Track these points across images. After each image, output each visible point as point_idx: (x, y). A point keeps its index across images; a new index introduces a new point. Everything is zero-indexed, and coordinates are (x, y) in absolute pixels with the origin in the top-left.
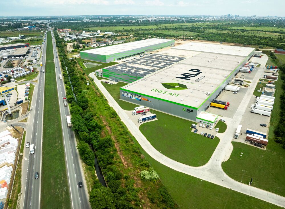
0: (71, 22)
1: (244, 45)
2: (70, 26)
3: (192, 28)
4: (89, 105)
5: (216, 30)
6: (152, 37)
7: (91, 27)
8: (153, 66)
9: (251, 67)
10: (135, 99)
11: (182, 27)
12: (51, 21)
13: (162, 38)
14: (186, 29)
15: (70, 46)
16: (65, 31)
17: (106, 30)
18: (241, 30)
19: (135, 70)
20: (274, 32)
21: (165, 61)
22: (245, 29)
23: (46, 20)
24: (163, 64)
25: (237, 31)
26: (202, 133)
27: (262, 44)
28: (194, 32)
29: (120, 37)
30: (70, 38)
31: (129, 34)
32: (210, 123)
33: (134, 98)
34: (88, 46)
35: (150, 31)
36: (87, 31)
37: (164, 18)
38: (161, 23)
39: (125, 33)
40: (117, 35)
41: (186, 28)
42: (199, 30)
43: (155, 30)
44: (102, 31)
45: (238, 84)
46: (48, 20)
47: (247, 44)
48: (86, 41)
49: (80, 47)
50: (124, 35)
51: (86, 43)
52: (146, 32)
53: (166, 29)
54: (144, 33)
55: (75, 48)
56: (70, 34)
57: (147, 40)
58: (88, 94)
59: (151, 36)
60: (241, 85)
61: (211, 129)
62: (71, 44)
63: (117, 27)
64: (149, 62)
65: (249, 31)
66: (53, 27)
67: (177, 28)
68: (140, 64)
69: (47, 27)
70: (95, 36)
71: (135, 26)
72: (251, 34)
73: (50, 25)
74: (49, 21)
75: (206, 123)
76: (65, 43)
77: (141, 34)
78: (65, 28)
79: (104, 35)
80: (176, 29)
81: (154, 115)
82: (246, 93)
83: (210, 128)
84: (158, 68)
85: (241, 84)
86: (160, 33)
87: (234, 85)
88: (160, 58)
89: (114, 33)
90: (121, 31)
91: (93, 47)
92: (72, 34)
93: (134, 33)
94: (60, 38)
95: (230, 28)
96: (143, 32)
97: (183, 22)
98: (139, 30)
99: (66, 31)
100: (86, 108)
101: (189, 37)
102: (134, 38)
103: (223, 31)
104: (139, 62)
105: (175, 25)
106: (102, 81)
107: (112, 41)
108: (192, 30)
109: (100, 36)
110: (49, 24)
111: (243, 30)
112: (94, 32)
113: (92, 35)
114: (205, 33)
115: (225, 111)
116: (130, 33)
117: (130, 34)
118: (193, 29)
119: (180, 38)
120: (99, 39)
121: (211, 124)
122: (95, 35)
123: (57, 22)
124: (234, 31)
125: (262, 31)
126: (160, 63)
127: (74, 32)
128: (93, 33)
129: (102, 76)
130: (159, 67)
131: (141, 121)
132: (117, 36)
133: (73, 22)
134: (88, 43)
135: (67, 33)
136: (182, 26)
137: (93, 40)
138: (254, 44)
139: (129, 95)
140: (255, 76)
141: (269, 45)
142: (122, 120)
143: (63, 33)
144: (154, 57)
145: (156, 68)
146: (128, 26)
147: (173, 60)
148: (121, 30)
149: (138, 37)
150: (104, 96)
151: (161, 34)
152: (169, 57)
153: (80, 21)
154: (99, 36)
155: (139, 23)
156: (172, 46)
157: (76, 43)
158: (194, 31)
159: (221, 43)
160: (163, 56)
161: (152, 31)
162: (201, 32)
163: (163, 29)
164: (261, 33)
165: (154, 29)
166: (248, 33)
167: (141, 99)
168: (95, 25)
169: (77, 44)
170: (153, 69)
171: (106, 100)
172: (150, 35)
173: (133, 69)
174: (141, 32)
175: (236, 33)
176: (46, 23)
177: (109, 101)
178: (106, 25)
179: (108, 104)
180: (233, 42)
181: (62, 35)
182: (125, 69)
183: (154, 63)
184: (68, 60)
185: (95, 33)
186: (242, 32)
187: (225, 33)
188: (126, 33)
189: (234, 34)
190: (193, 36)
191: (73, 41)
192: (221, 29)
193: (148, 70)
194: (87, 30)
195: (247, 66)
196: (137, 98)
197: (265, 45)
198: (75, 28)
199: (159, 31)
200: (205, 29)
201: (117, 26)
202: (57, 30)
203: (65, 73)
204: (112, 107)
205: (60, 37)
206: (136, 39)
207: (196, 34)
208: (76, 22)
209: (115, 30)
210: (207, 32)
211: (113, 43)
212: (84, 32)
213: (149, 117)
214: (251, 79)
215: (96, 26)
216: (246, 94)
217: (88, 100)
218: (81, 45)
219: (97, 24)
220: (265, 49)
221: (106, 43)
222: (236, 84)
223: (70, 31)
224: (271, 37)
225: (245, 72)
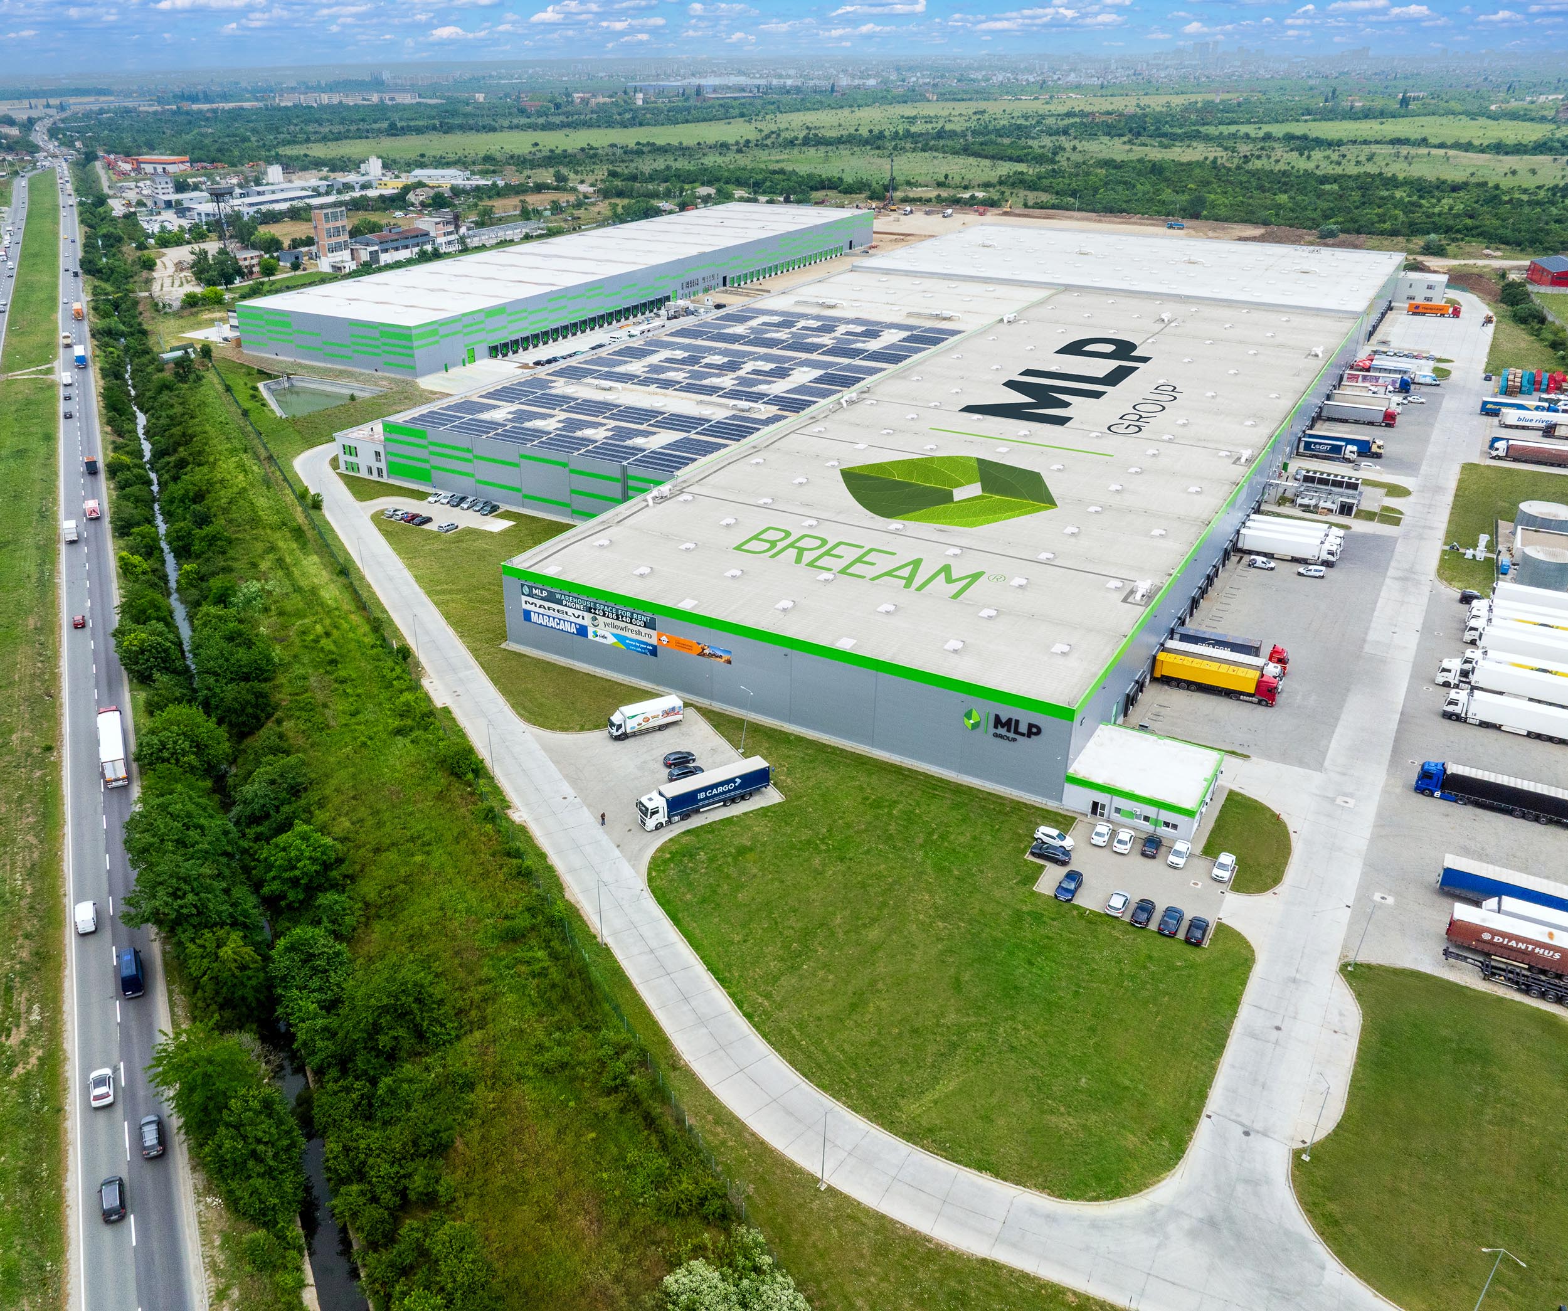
0: (195, 107)
1: (1326, 238)
2: (189, 137)
3: (974, 132)
4: (283, 697)
5: (1130, 142)
6: (724, 197)
7: (325, 139)
8: (733, 394)
9: (1394, 382)
10: (611, 640)
11: (913, 129)
12: (62, 108)
13: (787, 201)
14: (941, 143)
15: (179, 266)
16: (149, 168)
17: (423, 156)
18: (1289, 137)
19: (613, 424)
20: (1499, 148)
21: (814, 356)
22: (1313, 134)
23: (33, 102)
24: (802, 376)
25: (1262, 149)
26: (1117, 902)
27: (1436, 229)
28: (993, 157)
29: (514, 201)
30: (181, 210)
31: (572, 176)
32: (1165, 815)
33: (604, 632)
34: (295, 267)
35: (711, 160)
36: (294, 165)
37: (792, 72)
38: (779, 109)
39: (547, 176)
40: (495, 185)
41: (941, 134)
42: (1023, 141)
43: (740, 151)
44: (394, 161)
45: (1322, 504)
46: (43, 102)
47: (1343, 231)
48: (286, 232)
49: (239, 272)
50: (540, 188)
51: (286, 243)
52: (682, 164)
53: (814, 140)
54: (668, 168)
55: (210, 283)
56: (181, 187)
57: (690, 215)
58: (273, 613)
59: (719, 191)
60: (1349, 514)
61: (1181, 861)
62: (184, 253)
63: (491, 135)
64: (707, 366)
65: (1340, 143)
66: (70, 144)
67: (881, 136)
68: (646, 382)
69: (34, 149)
70: (346, 197)
71: (610, 124)
72: (1358, 163)
73: (52, 133)
74: (48, 106)
75: (1138, 817)
76: (142, 247)
77: (651, 178)
78: (152, 148)
79: (407, 189)
80: (875, 141)
81: (757, 763)
82: (1391, 572)
83: (1172, 858)
84: (773, 410)
85: (1346, 509)
86: (777, 167)
87: (1297, 512)
88: (782, 335)
89: (473, 173)
90: (521, 162)
91: (329, 270)
92: (196, 187)
93: (601, 172)
94: (114, 213)
95: (1222, 128)
96: (660, 164)
97: (913, 96)
98: (639, 153)
99: (160, 170)
100: (257, 718)
101: (966, 188)
102: (603, 207)
103: (1178, 150)
104: (636, 367)
105: (870, 118)
106: (382, 512)
107: (457, 227)
108: (977, 147)
109: (381, 196)
111: (1305, 137)
112: (343, 170)
113: (328, 193)
114: (1065, 163)
115: (1261, 711)
116: (576, 172)
117: (579, 177)
118: (981, 139)
119: (906, 200)
120: (375, 217)
121: (1175, 827)
122: (348, 187)
123: (102, 111)
124: (1244, 149)
125: (1424, 142)
126: (781, 373)
127: (209, 176)
128: (332, 175)
129: (380, 471)
130: (777, 400)
131: (662, 817)
132: (495, 192)
133: (205, 107)
134: (296, 244)
135: (164, 179)
136: (912, 120)
137: (331, 225)
138: (1387, 226)
139: (572, 616)
140: (1431, 449)
141: (1480, 234)
142: (518, 815)
143: (137, 181)
144: (739, 329)
145: (759, 406)
146: (566, 131)
147: (873, 345)
148: (517, 152)
149: (630, 196)
150: (390, 622)
151: (782, 172)
152: (842, 329)
153: (257, 99)
154: (371, 193)
155: (635, 111)
156: (857, 249)
157: (212, 247)
158: (990, 150)
159: (1171, 227)
160: (802, 323)
161: (720, 160)
162: (1040, 159)
163: (791, 143)
164: (1417, 156)
165: (731, 141)
166: (1335, 157)
167: (654, 641)
168: (353, 128)
169: (223, 252)
170: (734, 417)
171: (405, 653)
172: (710, 183)
173: (599, 420)
174: (647, 165)
175: (1259, 157)
176: (31, 122)
177: (423, 659)
178: (421, 123)
179: (416, 687)
180: (1249, 219)
181: (132, 195)
182: (544, 417)
183: (741, 373)
184: (153, 361)
185: (352, 178)
186: (1295, 154)
187: (1189, 164)
188: (552, 171)
189: (1250, 166)
190: (986, 185)
191: (198, 235)
192: (1164, 135)
193: (702, 421)
194: (297, 158)
195: (1365, 378)
196: (629, 635)
197: (1458, 231)
198: (219, 150)
199: (763, 155)
200: (1063, 138)
201: (493, 129)
202: (98, 165)
203: (126, 459)
204: (446, 710)
205: (117, 208)
206: (620, 210)
207: (1005, 168)
208: (229, 111)
209: (481, 154)
210: (1076, 157)
211: (462, 240)
212: (275, 173)
213: (722, 784)
214: (1408, 466)
215: (362, 135)
216: (1388, 581)
217: (269, 660)
218: (252, 258)
219: (363, 120)
220: (1463, 262)
221: (416, 240)
222: (1308, 506)
223: (182, 167)
224: (1485, 184)
225: (1356, 422)
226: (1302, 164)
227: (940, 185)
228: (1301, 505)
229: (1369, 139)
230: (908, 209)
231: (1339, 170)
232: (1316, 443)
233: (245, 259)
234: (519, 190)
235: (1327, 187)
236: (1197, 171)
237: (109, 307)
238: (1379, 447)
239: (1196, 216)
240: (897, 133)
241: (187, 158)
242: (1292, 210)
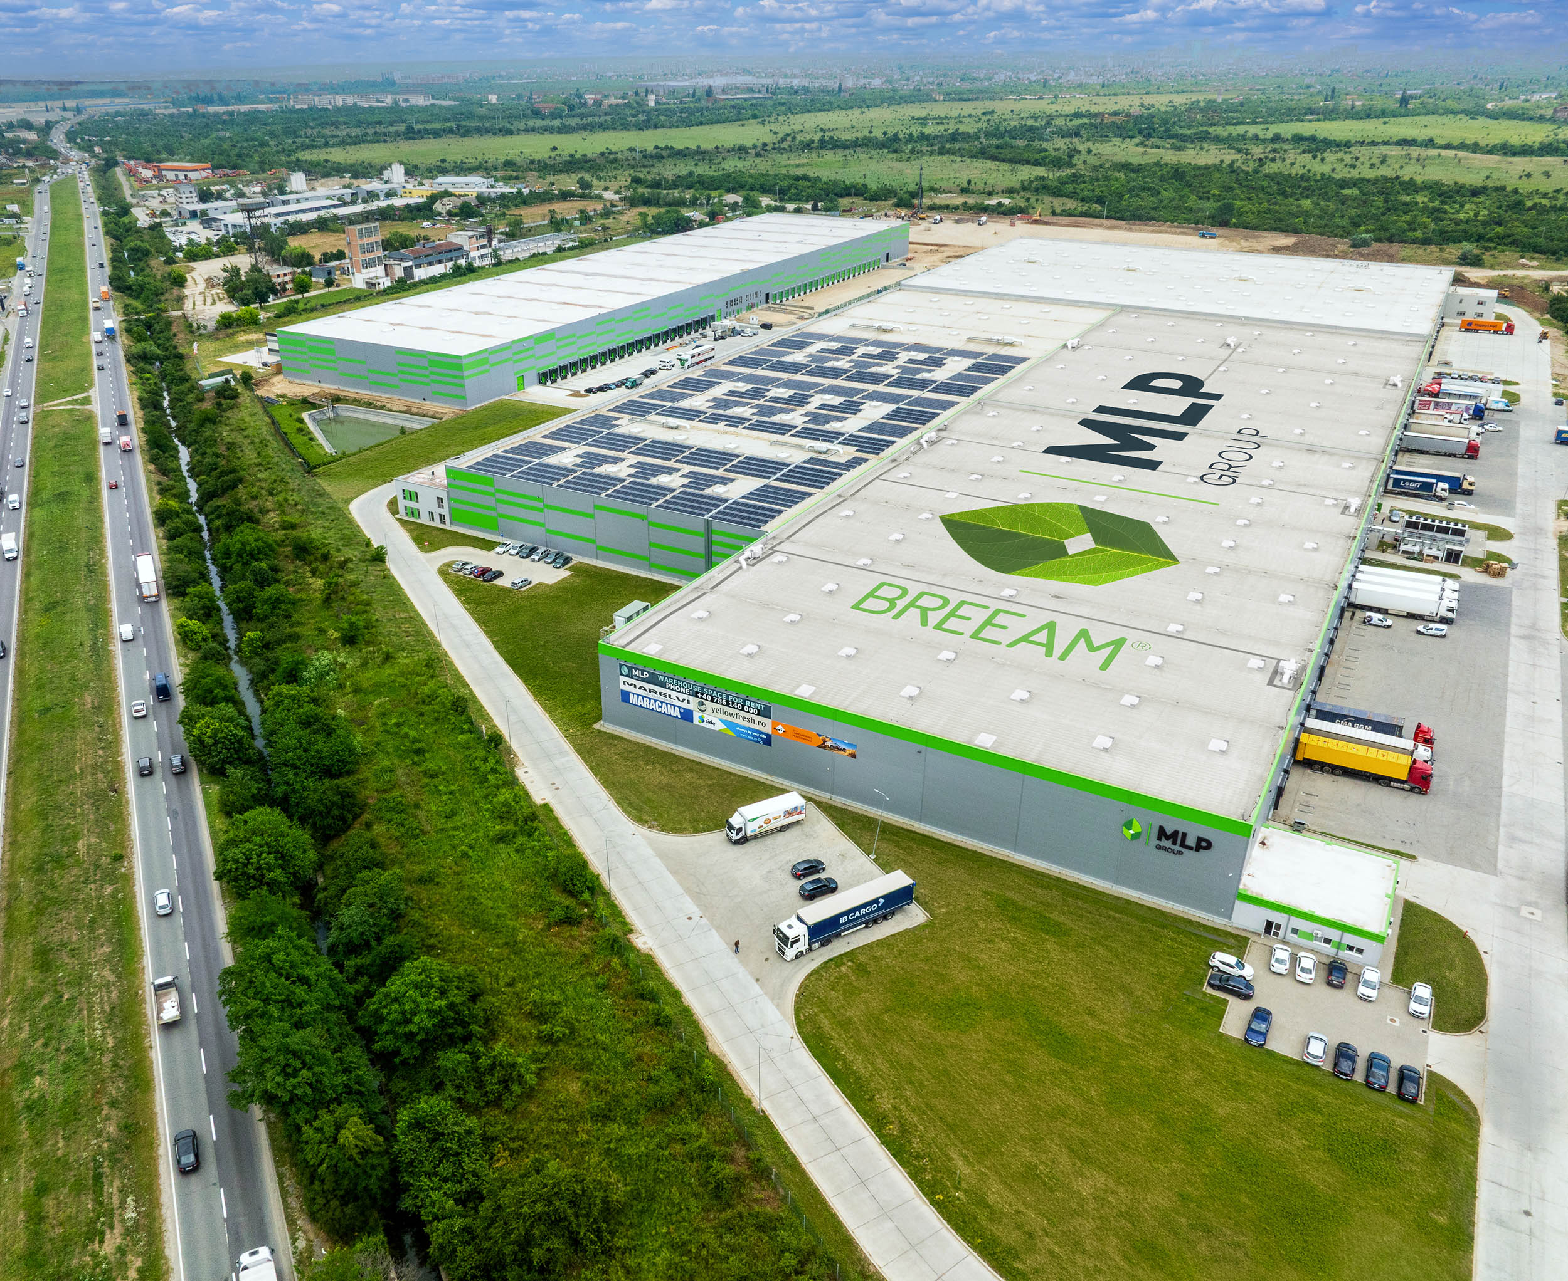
0: (211, 109)
1: (1359, 248)
2: (207, 142)
3: (987, 134)
4: (369, 794)
5: (1142, 144)
6: (753, 207)
7: (343, 143)
8: (806, 434)
10: (721, 727)
11: (927, 131)
12: (78, 111)
13: (815, 209)
14: (957, 146)
15: (210, 282)
16: (170, 175)
17: (443, 161)
18: (1298, 139)
19: (687, 468)
20: (1506, 150)
21: (881, 388)
22: (1320, 135)
23: (49, 104)
25: (1274, 151)
26: (1318, 1049)
27: (1467, 237)
28: (1011, 161)
29: (542, 210)
30: (207, 221)
31: (595, 182)
33: (711, 718)
34: (329, 283)
35: (732, 164)
36: (316, 172)
37: (797, 71)
38: (791, 109)
39: (569, 182)
40: (520, 193)
41: (954, 137)
42: (1036, 143)
43: (758, 155)
44: (416, 167)
45: (1426, 551)
46: (59, 103)
47: (1374, 240)
48: (315, 244)
49: (272, 290)
50: (565, 196)
51: (317, 256)
52: (702, 169)
53: (829, 143)
54: (691, 174)
55: (245, 302)
56: (205, 196)
57: (725, 228)
59: (746, 200)
60: (1456, 561)
61: (1372, 993)
62: (215, 267)
63: (509, 138)
65: (1348, 144)
66: (88, 148)
67: (895, 138)
69: (54, 154)
70: (374, 206)
71: (625, 126)
72: (1373, 165)
73: (71, 137)
74: (65, 109)
75: (1318, 939)
76: (170, 261)
77: (675, 185)
78: (171, 152)
79: (433, 198)
80: (890, 144)
81: (900, 879)
82: (1514, 630)
83: (1362, 990)
85: (1453, 556)
86: (800, 172)
87: (1401, 559)
88: (844, 363)
89: (497, 180)
90: (544, 168)
91: (363, 286)
92: (220, 196)
93: (624, 179)
94: (139, 224)
95: (1230, 128)
96: (682, 169)
97: (919, 95)
98: (659, 157)
99: (181, 177)
101: (991, 194)
102: (632, 216)
103: (1191, 152)
104: (700, 401)
105: (882, 119)
106: (449, 565)
107: (490, 240)
108: (994, 151)
109: (408, 206)
110: (66, 127)
111: (1313, 139)
112: (365, 176)
113: (353, 202)
114: (1081, 166)
116: (599, 178)
117: (603, 184)
118: (997, 142)
119: (933, 208)
120: (405, 229)
121: (1360, 951)
122: (372, 195)
123: (118, 114)
124: (1257, 151)
125: (1430, 143)
126: (852, 408)
127: (232, 184)
128: (355, 182)
129: (442, 518)
130: (853, 440)
131: (802, 946)
132: (521, 200)
133: (221, 109)
134: (327, 258)
135: (187, 189)
136: (923, 121)
137: (365, 241)
138: (1419, 234)
139: (677, 699)
140: (1521, 483)
142: (642, 942)
143: (160, 189)
144: (799, 357)
146: (583, 134)
147: (939, 375)
148: (537, 157)
149: (657, 204)
151: (805, 178)
152: (903, 357)
153: (271, 101)
154: (398, 202)
155: (648, 112)
156: (894, 262)
157: (243, 261)
158: (1007, 153)
160: (862, 350)
161: (740, 165)
162: (1057, 163)
163: (808, 146)
164: (1428, 157)
165: (749, 144)
166: (1348, 159)
167: (767, 729)
168: (371, 131)
169: (255, 268)
170: (812, 460)
171: (496, 741)
172: (734, 190)
174: (669, 171)
175: (1273, 160)
176: (49, 126)
177: (514, 744)
178: (437, 126)
180: (1277, 224)
181: (155, 204)
182: (614, 460)
183: (810, 408)
184: (192, 389)
185: (374, 185)
186: (1309, 156)
187: (1207, 168)
188: (575, 177)
189: (1266, 170)
191: (226, 247)
192: (1175, 136)
193: (780, 464)
194: (318, 164)
195: (1437, 405)
196: (739, 722)
198: (239, 156)
199: (783, 159)
200: (1075, 140)
201: (510, 132)
202: (119, 171)
203: (174, 504)
205: (142, 217)
206: (651, 221)
207: (1027, 173)
208: (245, 114)
209: (502, 159)
210: (1091, 160)
211: (495, 254)
212: (298, 181)
213: (865, 905)
214: (1502, 504)
215: (379, 138)
216: (1513, 640)
218: (285, 275)
219: (380, 123)
220: (1502, 273)
221: (449, 255)
222: (1412, 553)
223: (204, 174)
224: (1503, 188)
225: (1437, 454)
226: (1318, 168)
227: (964, 191)
228: (1404, 552)
229: (1376, 140)
230: (938, 217)
231: (1355, 174)
232: (1405, 481)
233: (278, 276)
234: (544, 198)
235: (1346, 192)
236: (1217, 175)
237: (141, 329)
238: (1471, 484)
239: (1225, 224)
240: (911, 135)
241: (208, 165)
242: (1320, 217)
